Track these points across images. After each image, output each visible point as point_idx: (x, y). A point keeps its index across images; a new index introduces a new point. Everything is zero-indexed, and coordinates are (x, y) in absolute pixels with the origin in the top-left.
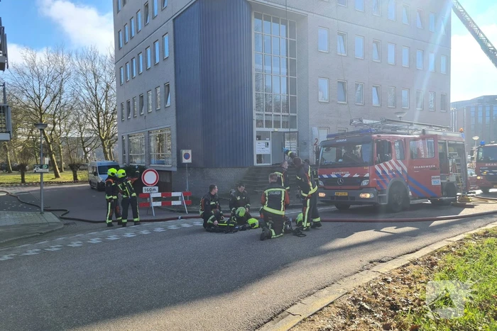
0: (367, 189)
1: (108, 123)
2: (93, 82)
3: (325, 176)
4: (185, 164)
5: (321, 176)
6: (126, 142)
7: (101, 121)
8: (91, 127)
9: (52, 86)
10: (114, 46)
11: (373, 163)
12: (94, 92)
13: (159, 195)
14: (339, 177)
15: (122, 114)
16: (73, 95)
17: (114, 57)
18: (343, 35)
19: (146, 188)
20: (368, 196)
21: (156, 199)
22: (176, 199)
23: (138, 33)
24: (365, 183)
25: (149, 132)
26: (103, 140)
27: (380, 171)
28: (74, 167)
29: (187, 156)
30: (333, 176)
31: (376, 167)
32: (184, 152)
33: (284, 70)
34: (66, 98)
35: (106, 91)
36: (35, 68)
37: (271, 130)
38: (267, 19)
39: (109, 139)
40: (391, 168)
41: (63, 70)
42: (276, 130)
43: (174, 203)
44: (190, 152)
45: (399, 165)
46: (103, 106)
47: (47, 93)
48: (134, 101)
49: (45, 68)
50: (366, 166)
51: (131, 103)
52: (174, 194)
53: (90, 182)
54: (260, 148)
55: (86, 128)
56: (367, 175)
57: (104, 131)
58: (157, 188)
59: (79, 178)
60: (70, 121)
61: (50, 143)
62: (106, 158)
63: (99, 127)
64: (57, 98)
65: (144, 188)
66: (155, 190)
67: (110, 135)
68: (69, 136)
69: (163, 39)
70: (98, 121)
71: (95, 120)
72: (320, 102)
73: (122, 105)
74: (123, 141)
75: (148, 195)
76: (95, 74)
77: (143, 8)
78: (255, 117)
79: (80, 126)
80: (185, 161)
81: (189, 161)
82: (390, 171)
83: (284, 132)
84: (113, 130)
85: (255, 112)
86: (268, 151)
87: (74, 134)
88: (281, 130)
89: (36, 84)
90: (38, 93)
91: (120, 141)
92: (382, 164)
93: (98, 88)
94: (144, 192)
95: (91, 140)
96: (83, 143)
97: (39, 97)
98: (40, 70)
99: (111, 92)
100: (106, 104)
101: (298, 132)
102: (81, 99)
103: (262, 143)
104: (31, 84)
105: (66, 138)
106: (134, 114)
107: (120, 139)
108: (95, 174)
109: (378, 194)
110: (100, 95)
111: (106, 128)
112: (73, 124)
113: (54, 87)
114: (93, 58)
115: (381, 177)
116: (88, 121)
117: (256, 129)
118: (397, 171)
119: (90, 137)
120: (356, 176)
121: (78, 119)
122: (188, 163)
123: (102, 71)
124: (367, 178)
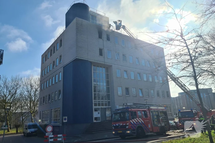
0: (128, 130)
1: (34, 106)
2: (30, 89)
3: (114, 125)
4: (64, 122)
5: (113, 125)
6: (41, 114)
7: (32, 105)
8: (26, 107)
9: (12, 91)
10: (40, 74)
11: (129, 120)
12: (30, 93)
13: (53, 136)
14: (119, 125)
15: (41, 102)
16: (21, 95)
17: (40, 79)
18: (126, 71)
19: (47, 133)
20: (129, 132)
21: (51, 138)
22: (60, 137)
23: (50, 71)
24: (127, 127)
25: (51, 110)
26: (31, 113)
27: (132, 122)
28: (17, 127)
29: (65, 119)
30: (117, 125)
31: (131, 121)
32: (64, 117)
33: (105, 84)
34: (18, 95)
35: (35, 92)
36: (6, 84)
37: (100, 107)
38: (98, 66)
39: (34, 112)
40: (137, 121)
41: (17, 84)
42: (102, 107)
43: (59, 139)
44: (66, 117)
45: (140, 120)
46: (33, 98)
47: (9, 94)
48: (46, 97)
49: (10, 84)
50: (127, 121)
51: (45, 98)
52: (59, 136)
53: (24, 133)
54: (96, 114)
55: (24, 108)
56: (128, 124)
57: (32, 109)
58: (52, 133)
59: (19, 131)
60: (18, 105)
61: (7, 116)
62: (32, 122)
63: (30, 108)
64: (14, 96)
65: (46, 133)
66: (51, 134)
67: (35, 110)
68: (16, 112)
69: (59, 74)
70: (30, 104)
71: (29, 105)
72: (119, 96)
73: (41, 98)
74: (40, 114)
75: (48, 136)
76: (31, 85)
77: (52, 63)
78: (93, 102)
79: (22, 107)
80: (64, 121)
81: (66, 121)
82: (136, 122)
83: (106, 108)
84: (37, 109)
85: (93, 100)
86: (99, 116)
87: (19, 111)
88: (104, 107)
89: (5, 90)
90: (5, 94)
91: (39, 114)
92: (133, 120)
93: (32, 91)
94: (46, 135)
95: (26, 113)
96: (22, 115)
97: (5, 96)
98: (8, 85)
99: (37, 92)
100: (35, 98)
101: (111, 108)
102: (24, 96)
103: (97, 112)
104: (3, 90)
105: (15, 113)
106: (46, 102)
107: (39, 112)
108: (27, 129)
109: (132, 131)
110: (32, 94)
111: (33, 108)
112: (19, 106)
113: (13, 91)
114: (31, 79)
115: (133, 124)
116: (25, 105)
117: (94, 107)
118: (139, 122)
119: (26, 112)
120: (124, 124)
121: (21, 104)
122: (66, 122)
123: (34, 84)
124: (128, 125)
